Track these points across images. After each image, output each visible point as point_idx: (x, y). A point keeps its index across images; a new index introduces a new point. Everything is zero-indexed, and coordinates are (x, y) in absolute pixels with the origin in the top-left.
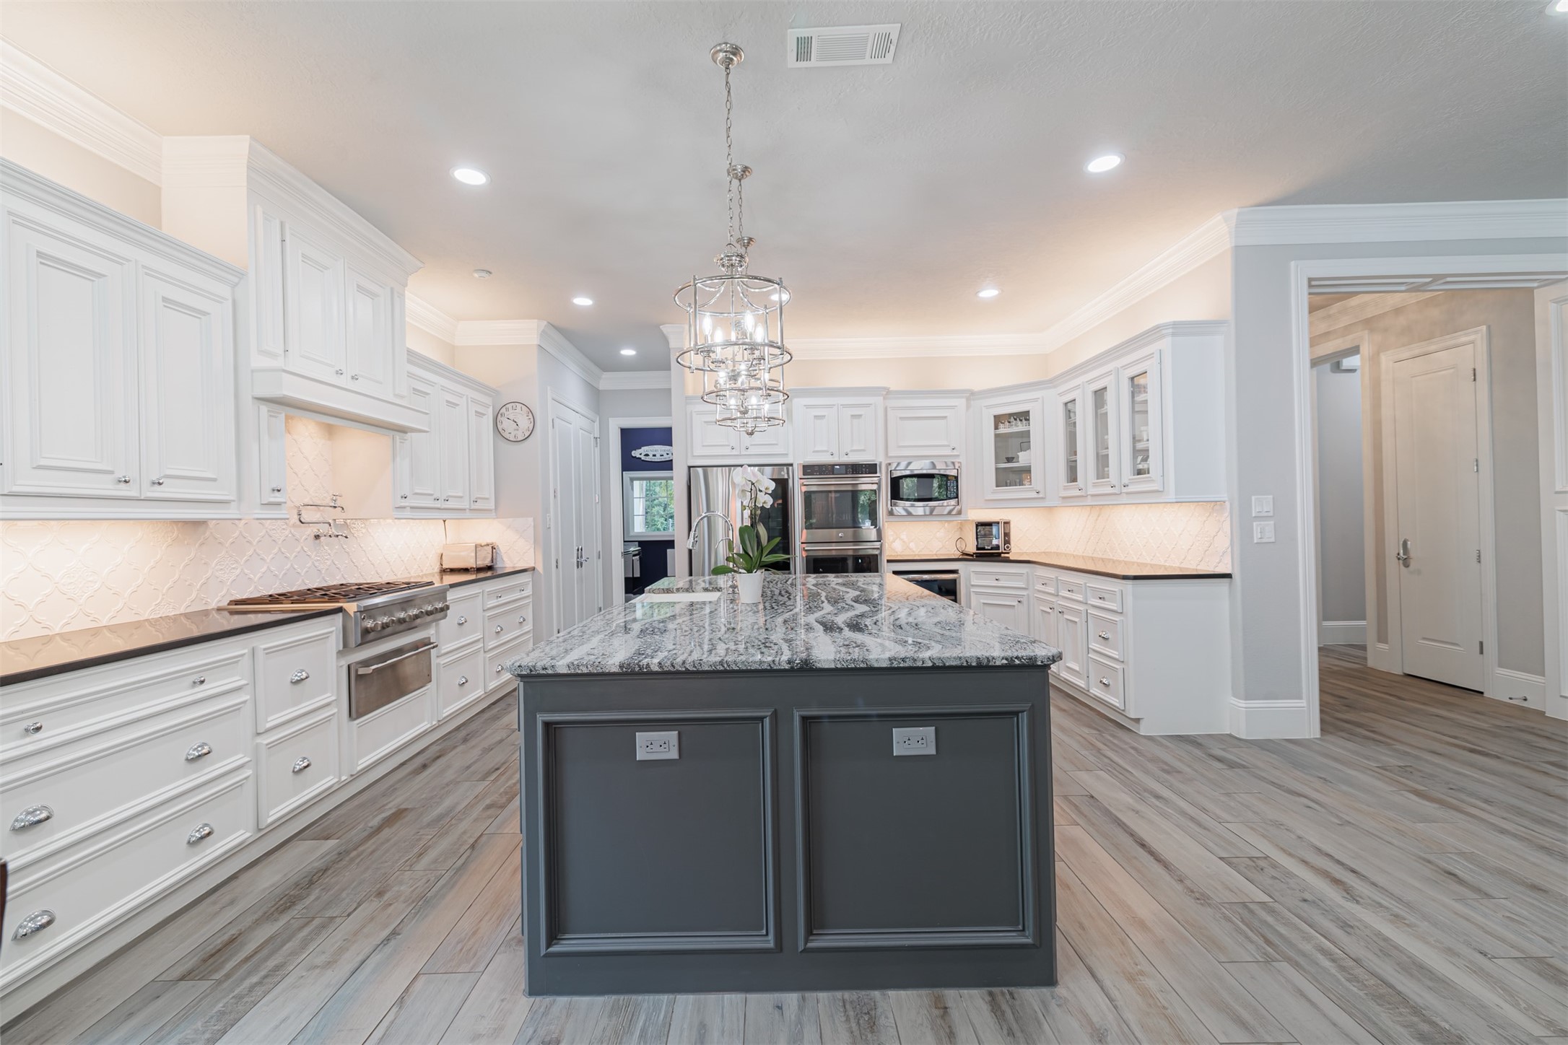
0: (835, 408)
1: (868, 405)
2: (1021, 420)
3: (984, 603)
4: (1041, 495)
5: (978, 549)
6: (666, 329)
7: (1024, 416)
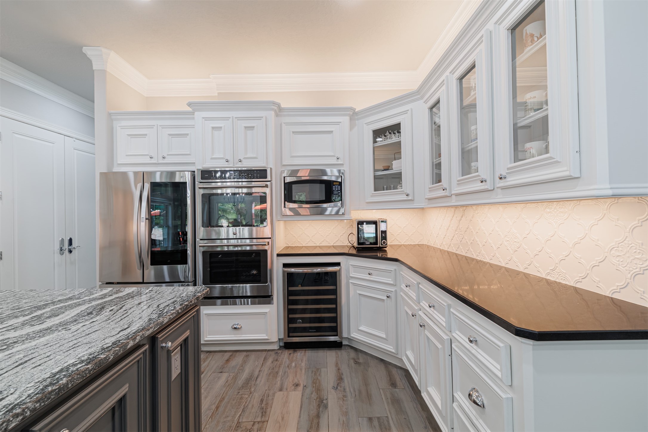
0: (231, 120)
1: (260, 118)
2: (394, 133)
3: (360, 294)
4: (410, 198)
5: (359, 243)
6: (88, 51)
7: (396, 129)
